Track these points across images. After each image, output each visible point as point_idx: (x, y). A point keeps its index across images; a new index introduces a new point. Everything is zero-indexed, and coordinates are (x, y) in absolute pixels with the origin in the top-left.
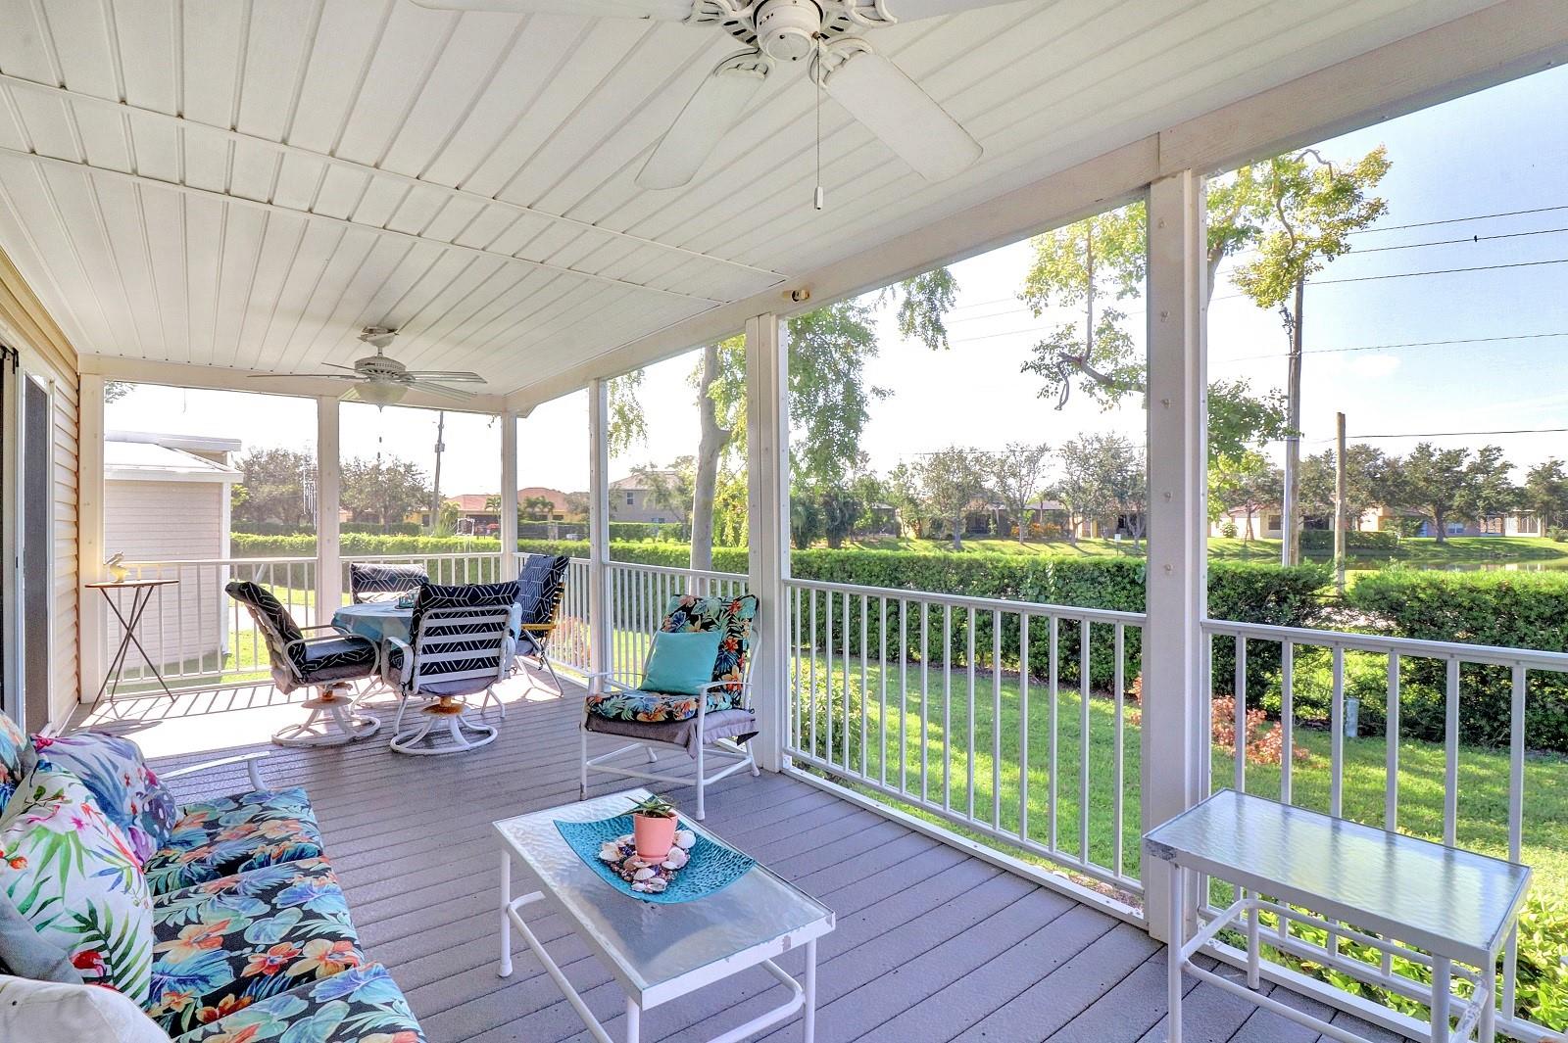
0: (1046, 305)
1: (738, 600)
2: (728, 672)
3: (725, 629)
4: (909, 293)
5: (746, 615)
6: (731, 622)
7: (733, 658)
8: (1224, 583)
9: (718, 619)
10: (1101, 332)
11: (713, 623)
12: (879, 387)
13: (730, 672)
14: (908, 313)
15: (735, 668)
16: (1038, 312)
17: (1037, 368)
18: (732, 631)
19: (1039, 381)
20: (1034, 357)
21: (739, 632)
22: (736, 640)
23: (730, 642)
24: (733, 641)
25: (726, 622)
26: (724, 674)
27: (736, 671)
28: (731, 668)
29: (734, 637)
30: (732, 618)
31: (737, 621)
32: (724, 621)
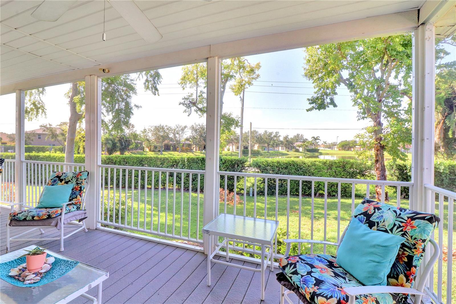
0: (186, 87)
1: (80, 173)
2: (75, 198)
3: (75, 183)
4: (147, 77)
5: (83, 178)
6: (77, 180)
7: (77, 192)
8: (226, 162)
9: (72, 180)
10: (199, 96)
11: (70, 181)
12: (137, 104)
13: (76, 198)
14: (147, 83)
15: (79, 196)
16: (184, 89)
17: (183, 104)
18: (77, 183)
19: (184, 108)
20: (183, 101)
21: (80, 184)
22: (79, 186)
23: (77, 187)
24: (78, 187)
25: (75, 180)
26: (74, 198)
27: (79, 197)
28: (77, 196)
29: (78, 185)
30: (78, 179)
31: (80, 180)
32: (74, 180)
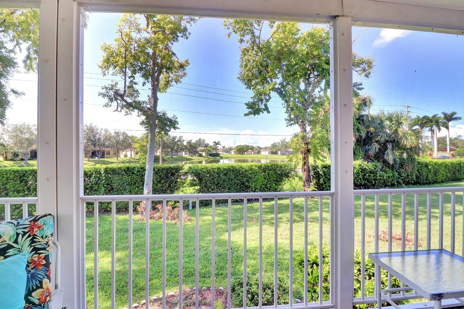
0: (108, 73)
1: (35, 220)
2: (38, 288)
3: (27, 249)
5: (49, 233)
6: (33, 241)
7: (41, 273)
9: (16, 242)
10: (129, 87)
11: (10, 247)
13: (41, 287)
15: (45, 281)
16: (105, 75)
17: (104, 95)
18: (36, 250)
21: (44, 249)
22: (42, 256)
23: (36, 259)
24: (39, 258)
25: (28, 242)
26: (34, 290)
27: (46, 283)
28: (41, 282)
29: (40, 254)
30: (34, 238)
31: (41, 240)
32: (25, 243)
